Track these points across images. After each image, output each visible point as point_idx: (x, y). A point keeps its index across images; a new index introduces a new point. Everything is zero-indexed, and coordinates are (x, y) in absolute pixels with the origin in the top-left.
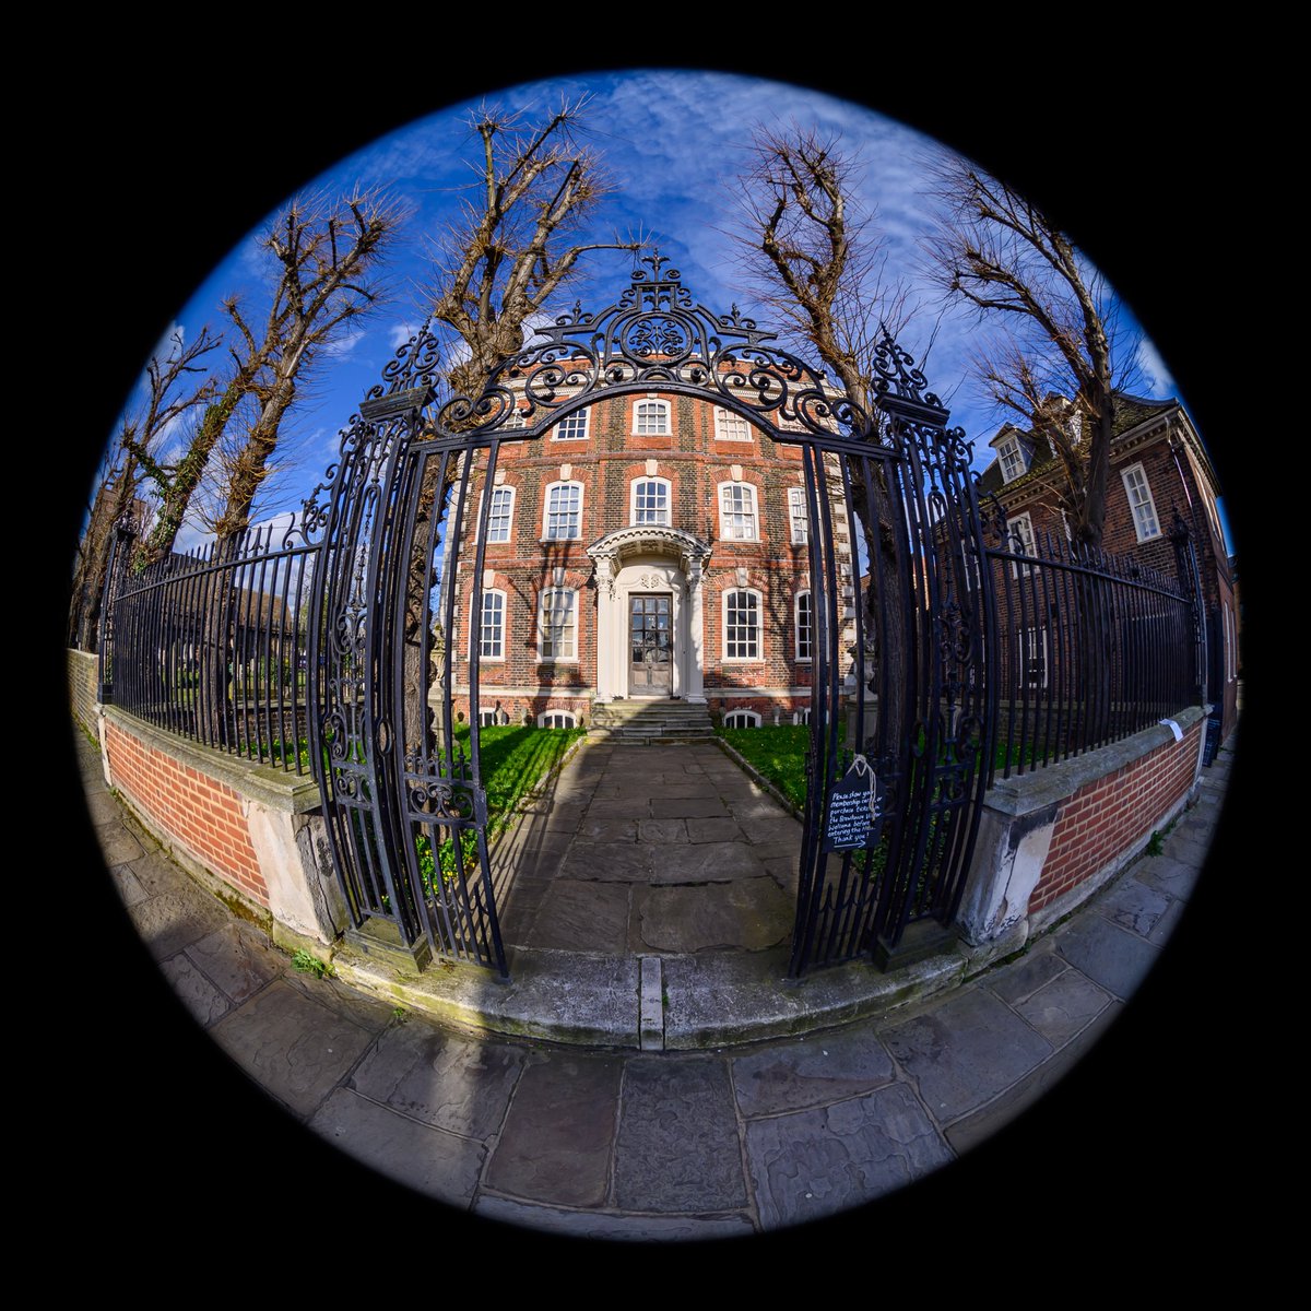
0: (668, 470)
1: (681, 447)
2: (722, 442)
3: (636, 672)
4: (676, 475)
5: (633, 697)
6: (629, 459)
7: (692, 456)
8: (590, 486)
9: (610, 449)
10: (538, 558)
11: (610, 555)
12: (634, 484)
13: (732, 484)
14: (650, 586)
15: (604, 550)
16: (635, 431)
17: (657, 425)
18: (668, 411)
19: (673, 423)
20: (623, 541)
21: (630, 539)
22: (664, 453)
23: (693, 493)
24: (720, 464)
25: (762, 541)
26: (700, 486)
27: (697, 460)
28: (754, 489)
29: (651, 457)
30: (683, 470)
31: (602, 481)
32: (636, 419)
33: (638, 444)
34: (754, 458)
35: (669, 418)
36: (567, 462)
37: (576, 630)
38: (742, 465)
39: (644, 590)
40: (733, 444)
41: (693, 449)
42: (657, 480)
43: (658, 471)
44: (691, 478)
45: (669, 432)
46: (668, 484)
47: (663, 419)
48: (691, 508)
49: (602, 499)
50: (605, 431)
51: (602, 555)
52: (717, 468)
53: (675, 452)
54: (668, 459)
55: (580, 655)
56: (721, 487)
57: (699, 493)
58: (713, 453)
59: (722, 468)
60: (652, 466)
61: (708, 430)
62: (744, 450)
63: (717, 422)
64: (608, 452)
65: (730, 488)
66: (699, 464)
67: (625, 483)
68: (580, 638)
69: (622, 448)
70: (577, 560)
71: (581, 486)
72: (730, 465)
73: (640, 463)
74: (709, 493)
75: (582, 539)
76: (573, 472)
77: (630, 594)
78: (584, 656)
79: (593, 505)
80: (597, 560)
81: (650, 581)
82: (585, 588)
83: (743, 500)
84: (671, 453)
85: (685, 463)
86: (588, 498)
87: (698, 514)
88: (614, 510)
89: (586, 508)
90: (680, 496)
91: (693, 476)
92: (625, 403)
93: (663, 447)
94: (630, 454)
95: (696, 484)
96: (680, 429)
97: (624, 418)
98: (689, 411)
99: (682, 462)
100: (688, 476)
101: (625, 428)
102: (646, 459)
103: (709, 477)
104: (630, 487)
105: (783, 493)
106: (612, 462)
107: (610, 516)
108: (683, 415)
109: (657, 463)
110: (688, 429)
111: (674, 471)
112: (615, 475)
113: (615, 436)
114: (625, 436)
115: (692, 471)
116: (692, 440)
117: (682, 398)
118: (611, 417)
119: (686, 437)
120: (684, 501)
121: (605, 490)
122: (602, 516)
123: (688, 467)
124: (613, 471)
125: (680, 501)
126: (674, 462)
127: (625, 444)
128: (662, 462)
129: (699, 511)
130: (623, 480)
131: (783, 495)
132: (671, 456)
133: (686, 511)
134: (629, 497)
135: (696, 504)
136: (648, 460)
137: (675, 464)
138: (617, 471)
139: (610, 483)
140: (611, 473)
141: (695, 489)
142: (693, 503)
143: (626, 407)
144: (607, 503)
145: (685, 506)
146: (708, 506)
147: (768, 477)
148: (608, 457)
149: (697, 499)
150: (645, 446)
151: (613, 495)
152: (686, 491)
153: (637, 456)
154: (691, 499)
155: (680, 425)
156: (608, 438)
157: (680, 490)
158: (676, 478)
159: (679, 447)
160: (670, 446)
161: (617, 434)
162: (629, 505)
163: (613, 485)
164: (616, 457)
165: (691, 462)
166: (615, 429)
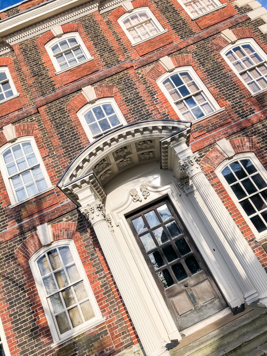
1: (107, 65)
2: (139, 45)
4: (115, 90)
6: (66, 95)
7: (120, 68)
8: (39, 135)
9: (43, 95)
10: (12, 227)
11: (86, 179)
12: (81, 115)
13: (167, 75)
14: (142, 198)
15: (78, 177)
16: (58, 69)
17: (76, 57)
18: (80, 41)
19: (89, 49)
20: (94, 160)
21: (100, 155)
22: (94, 77)
23: (139, 98)
24: (148, 64)
25: (223, 109)
26: (141, 88)
27: (127, 69)
28: (190, 70)
29: (85, 85)
30: (119, 83)
31: (49, 125)
32: (54, 61)
34: (175, 43)
35: (83, 47)
36: (7, 123)
37: (87, 283)
38: (168, 55)
39: (138, 205)
40: (150, 42)
41: (118, 62)
42: (100, 103)
43: (97, 94)
44: (129, 86)
45: (89, 57)
46: (112, 101)
47: (79, 51)
48: (143, 112)
49: (56, 141)
50: (31, 81)
51: (78, 183)
52: (148, 68)
53: (103, 71)
54: (101, 80)
55: (103, 309)
56: (159, 82)
57: (144, 96)
58: (138, 57)
59: (152, 66)
60: (89, 92)
61: (123, 41)
62: (163, 42)
63: (127, 32)
64: (42, 98)
65: (168, 80)
66: (131, 72)
67: (72, 117)
68: (94, 290)
69: (54, 90)
70: (57, 209)
71: (31, 139)
72: (157, 60)
73: (78, 94)
74: (153, 92)
75: (54, 187)
76: (17, 130)
77: (127, 216)
78: (108, 309)
79: (51, 151)
80: (76, 191)
81: (140, 194)
82: (78, 234)
83: (185, 84)
84: (100, 73)
85: (117, 77)
86: (43, 147)
87: (152, 114)
88: (73, 147)
89: (45, 157)
90: (127, 106)
91: (130, 84)
92: (37, 49)
93: (91, 72)
94: (64, 91)
95: (136, 88)
96: (98, 51)
97: (43, 63)
98: (98, 32)
99: (114, 77)
100: (126, 85)
101: (48, 70)
102: (81, 89)
103: (145, 78)
104: (78, 120)
105: (218, 59)
106: (50, 105)
107: (72, 153)
108: (95, 37)
109: (93, 88)
110: (105, 48)
111: (111, 88)
112: (58, 115)
113: (42, 82)
114: (51, 78)
115: (128, 80)
116: (113, 55)
117: (86, 23)
118: (30, 67)
119: (106, 54)
120: (134, 108)
121: (56, 132)
122: (64, 156)
123: (122, 78)
124: (55, 112)
125: (130, 110)
126: (107, 80)
127: (55, 85)
128: (96, 85)
129: (152, 111)
130: (69, 116)
131: (219, 60)
132: (102, 76)
133: (140, 116)
134: (82, 129)
135: (146, 105)
136: (83, 89)
137: (109, 81)
138: (59, 110)
139: (57, 124)
140: (54, 115)
141: (138, 93)
142: (143, 107)
143: (40, 52)
144: (63, 143)
145: (137, 112)
146: (158, 103)
147: (197, 53)
148: (44, 102)
149: (144, 101)
150: (74, 78)
151: (65, 133)
152: (131, 99)
153: (71, 90)
154: (138, 103)
155: (96, 47)
156: (37, 86)
157: (126, 101)
158: (116, 93)
159: (105, 65)
160: (96, 68)
161: (43, 79)
162: (86, 135)
163: (61, 125)
164: (52, 99)
165: (122, 73)
166: (39, 76)
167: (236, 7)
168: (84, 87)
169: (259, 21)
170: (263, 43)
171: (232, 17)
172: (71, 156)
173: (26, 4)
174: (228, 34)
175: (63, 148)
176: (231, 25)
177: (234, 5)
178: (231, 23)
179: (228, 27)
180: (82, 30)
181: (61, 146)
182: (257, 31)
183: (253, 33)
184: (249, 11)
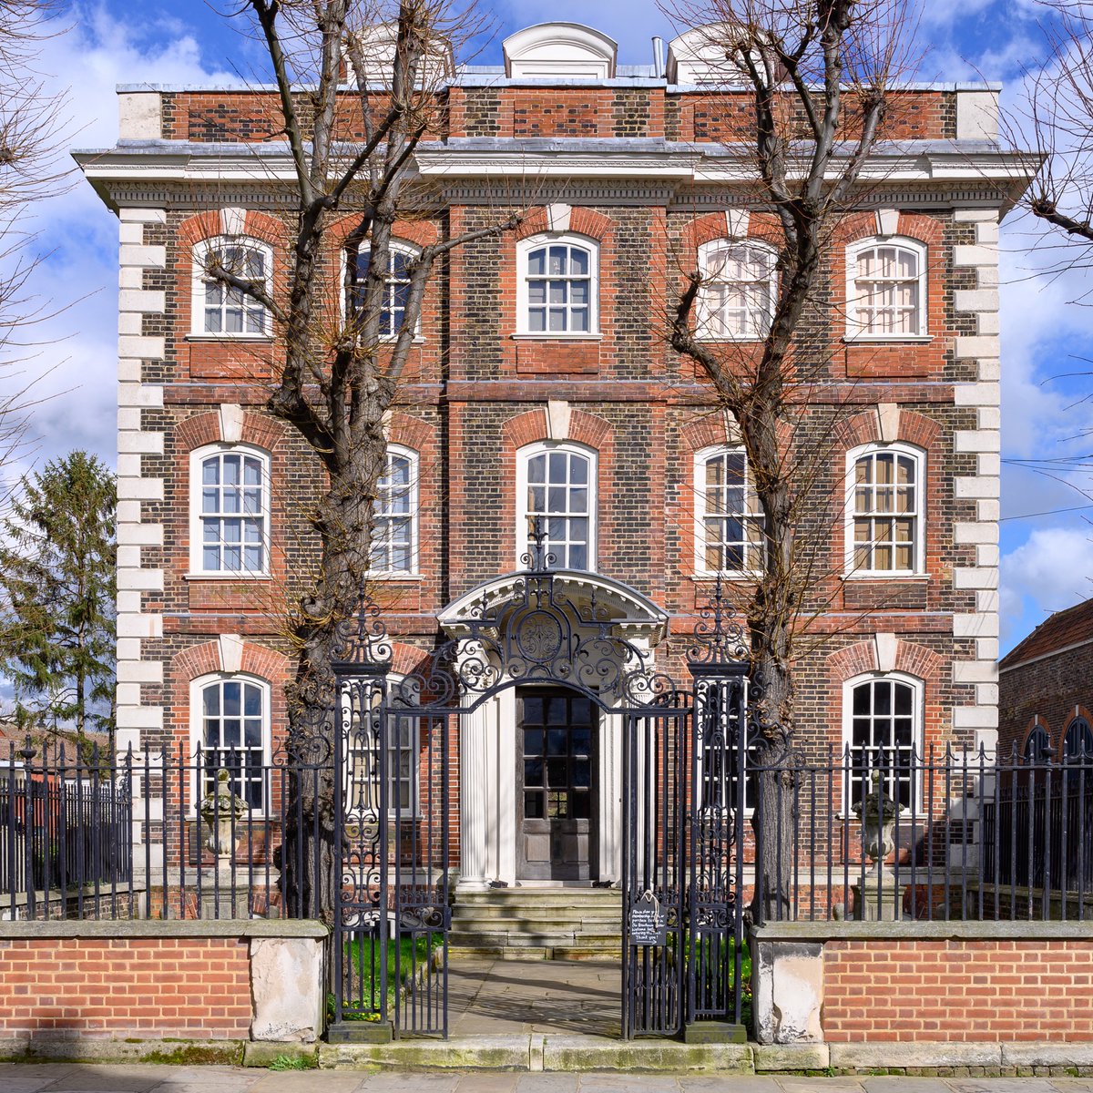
0: (593, 426)
1: (621, 369)
2: (707, 347)
3: (531, 838)
4: (609, 437)
5: (526, 884)
6: (513, 400)
7: (641, 388)
8: (432, 457)
9: (470, 373)
12: (523, 457)
13: (723, 450)
16: (523, 326)
17: (569, 307)
18: (594, 270)
19: (602, 304)
22: (584, 385)
23: (643, 478)
24: (701, 405)
26: (658, 459)
27: (652, 401)
29: (559, 396)
30: (622, 426)
31: (457, 450)
32: (523, 290)
33: (529, 361)
35: (594, 288)
40: (733, 349)
41: (646, 372)
42: (569, 451)
43: (572, 430)
44: (637, 442)
45: (595, 328)
46: (591, 459)
48: (636, 513)
49: (458, 491)
50: (457, 325)
52: (695, 415)
53: (605, 382)
54: (592, 399)
55: (424, 804)
56: (701, 458)
57: (656, 481)
58: (691, 375)
59: (705, 413)
60: (560, 417)
64: (466, 381)
65: (720, 459)
66: (657, 410)
67: (505, 455)
69: (495, 371)
70: (412, 621)
71: (413, 458)
72: (722, 405)
73: (536, 409)
74: (675, 475)
75: (421, 577)
83: (745, 486)
84: (597, 383)
85: (626, 408)
86: (429, 487)
87: (649, 525)
88: (482, 519)
89: (426, 510)
90: (614, 485)
91: (643, 438)
92: (498, 246)
93: (581, 370)
94: (513, 389)
95: (649, 456)
96: (617, 321)
97: (498, 292)
98: (641, 269)
99: (621, 406)
100: (634, 439)
101: (501, 315)
102: (546, 402)
103: (678, 436)
104: (514, 467)
105: (835, 464)
106: (474, 405)
107: (477, 530)
108: (628, 280)
109: (570, 409)
110: (636, 321)
111: (603, 427)
112: (482, 437)
113: (478, 338)
114: (500, 338)
115: (643, 427)
116: (643, 350)
117: (627, 229)
118: (469, 286)
119: (630, 341)
120: (623, 496)
121: (463, 473)
122: (461, 530)
123: (633, 416)
124: (478, 426)
125: (615, 496)
126: (605, 406)
127: (501, 361)
128: (578, 408)
129: (653, 519)
130: (500, 449)
131: (835, 469)
132: (599, 394)
133: (627, 519)
134: (514, 490)
135: (647, 502)
136: (551, 403)
137: (607, 410)
138: (487, 427)
139: (473, 455)
140: (475, 432)
141: (647, 467)
142: (641, 502)
143: (500, 257)
144: (468, 501)
145: (624, 508)
146: (673, 505)
147: (803, 429)
148: (466, 394)
149: (649, 490)
150: (544, 367)
151: (481, 484)
152: (628, 473)
153: (527, 393)
154: (637, 490)
155: (618, 309)
156: (464, 345)
157: (617, 473)
158: (607, 444)
159: (616, 367)
160: (595, 365)
161: (484, 333)
162: (514, 507)
163: (478, 461)
164: (484, 396)
165: (639, 406)
166: (478, 321)
167: (950, 355)
168: (554, 400)
169: (967, 416)
170: (938, 474)
171: (922, 377)
172: (472, 536)
173: (519, 93)
174: (889, 418)
175: (465, 513)
176: (906, 399)
177: (949, 346)
178: (912, 391)
179: (899, 399)
180: (610, 242)
181: (463, 507)
182: (946, 440)
183: (937, 440)
184: (965, 379)
